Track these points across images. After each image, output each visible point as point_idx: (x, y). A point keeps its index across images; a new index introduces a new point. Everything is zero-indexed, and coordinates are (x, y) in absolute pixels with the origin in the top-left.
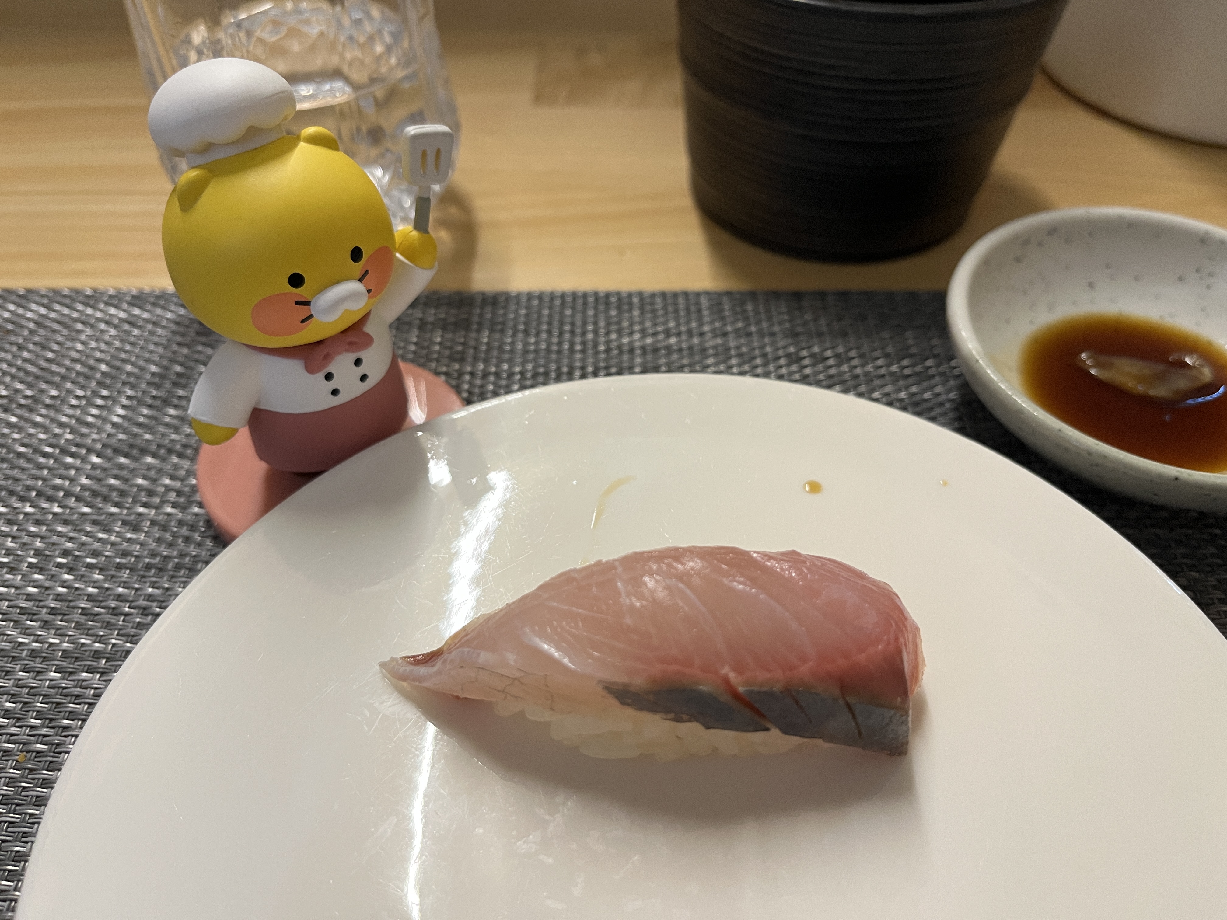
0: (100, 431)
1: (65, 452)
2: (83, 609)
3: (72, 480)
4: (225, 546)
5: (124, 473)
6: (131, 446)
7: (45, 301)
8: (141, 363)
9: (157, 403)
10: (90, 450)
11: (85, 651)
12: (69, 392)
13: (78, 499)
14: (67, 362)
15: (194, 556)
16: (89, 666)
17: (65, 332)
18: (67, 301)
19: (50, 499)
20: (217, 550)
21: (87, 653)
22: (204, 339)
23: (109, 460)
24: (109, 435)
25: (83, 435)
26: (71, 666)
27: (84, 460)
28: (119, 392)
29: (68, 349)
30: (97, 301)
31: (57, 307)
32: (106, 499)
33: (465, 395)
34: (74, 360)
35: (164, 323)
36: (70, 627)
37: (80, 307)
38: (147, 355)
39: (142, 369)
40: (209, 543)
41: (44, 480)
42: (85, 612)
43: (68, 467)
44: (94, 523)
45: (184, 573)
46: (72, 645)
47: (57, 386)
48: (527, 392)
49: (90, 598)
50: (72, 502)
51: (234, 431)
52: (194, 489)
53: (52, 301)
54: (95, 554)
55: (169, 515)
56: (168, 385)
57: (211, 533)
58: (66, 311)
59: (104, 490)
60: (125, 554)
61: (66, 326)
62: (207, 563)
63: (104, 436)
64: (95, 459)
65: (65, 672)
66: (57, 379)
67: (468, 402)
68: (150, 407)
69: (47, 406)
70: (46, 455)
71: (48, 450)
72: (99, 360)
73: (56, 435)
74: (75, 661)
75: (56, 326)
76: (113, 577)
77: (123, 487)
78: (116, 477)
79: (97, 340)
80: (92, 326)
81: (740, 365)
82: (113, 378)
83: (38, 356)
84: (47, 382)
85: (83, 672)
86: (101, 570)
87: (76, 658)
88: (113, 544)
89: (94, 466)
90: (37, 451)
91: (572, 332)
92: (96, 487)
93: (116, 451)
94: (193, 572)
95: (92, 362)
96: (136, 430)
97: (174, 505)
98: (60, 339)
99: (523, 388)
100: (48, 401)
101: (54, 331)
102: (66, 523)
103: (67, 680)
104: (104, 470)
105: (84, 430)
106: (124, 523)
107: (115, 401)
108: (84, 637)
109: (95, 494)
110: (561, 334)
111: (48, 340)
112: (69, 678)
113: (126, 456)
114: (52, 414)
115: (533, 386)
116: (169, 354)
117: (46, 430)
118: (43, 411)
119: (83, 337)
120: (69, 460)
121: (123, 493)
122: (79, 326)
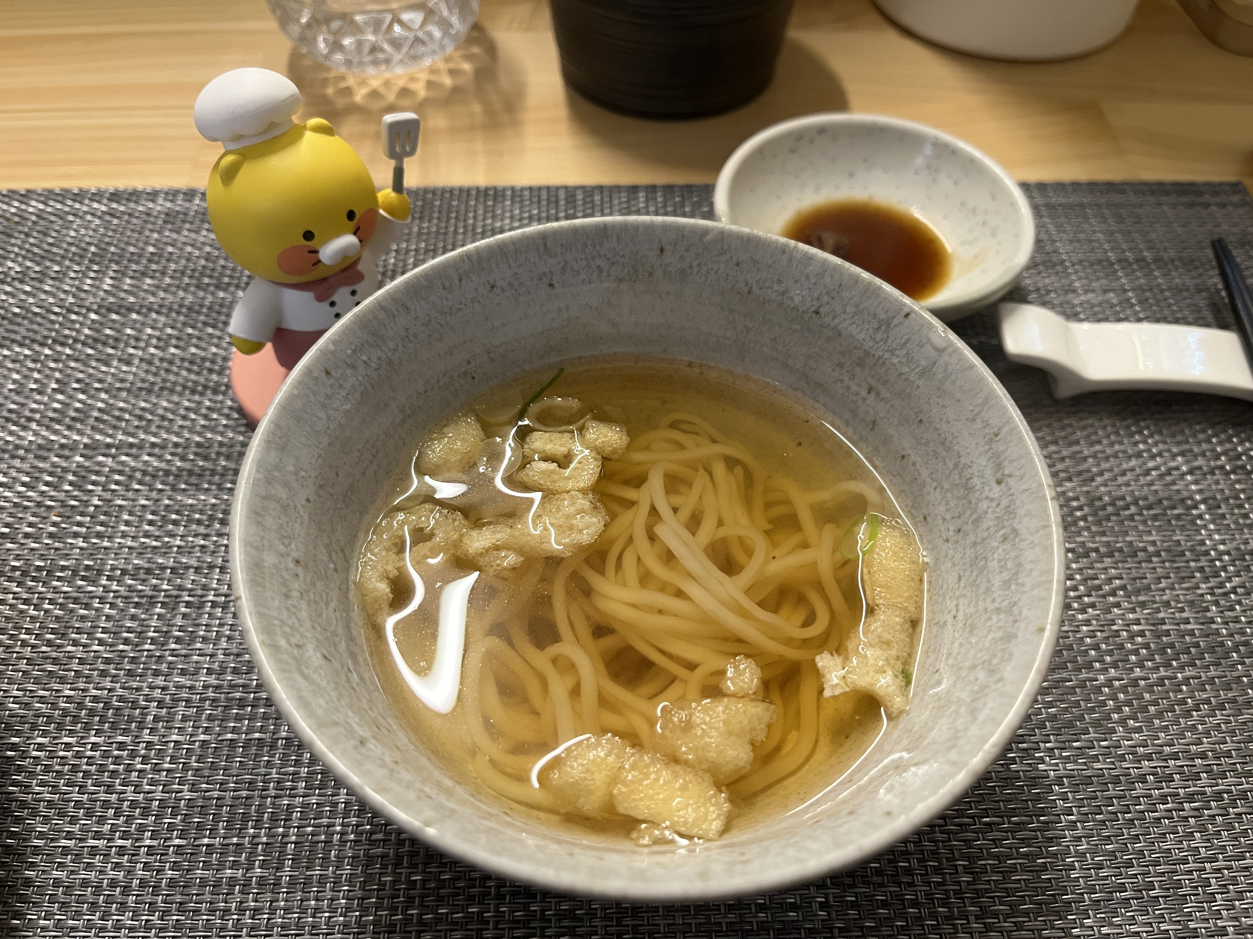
0: (95, 295)
1: (70, 311)
2: (95, 417)
3: (78, 331)
5: (117, 326)
6: (120, 306)
7: (42, 199)
9: (137, 275)
10: (89, 310)
11: (100, 443)
12: (68, 267)
13: (84, 344)
14: (64, 245)
17: (60, 222)
19: (63, 344)
23: (104, 316)
24: (102, 299)
25: (82, 299)
26: (91, 453)
27: (85, 316)
28: (107, 267)
29: (64, 235)
30: (84, 198)
31: (52, 203)
32: (105, 344)
36: (88, 429)
37: (69, 203)
41: (57, 331)
43: (73, 322)
44: (98, 360)
46: (90, 440)
47: (59, 264)
50: (79, 346)
53: (48, 198)
54: (100, 381)
56: (144, 261)
58: (59, 206)
59: (103, 338)
60: (122, 381)
61: (61, 218)
63: (98, 300)
64: (93, 316)
65: (87, 457)
66: (58, 258)
68: (132, 278)
69: (53, 279)
70: (56, 314)
71: (57, 310)
73: (62, 300)
74: (93, 450)
75: (53, 218)
76: (115, 396)
77: (117, 335)
78: (110, 329)
79: (86, 228)
80: (81, 218)
82: (101, 257)
83: (41, 241)
84: (51, 261)
86: (106, 392)
87: (94, 448)
88: (113, 375)
89: (93, 321)
90: (49, 311)
92: (96, 335)
93: (109, 310)
96: (122, 295)
98: (57, 228)
100: (53, 275)
101: (52, 222)
102: (77, 360)
104: (101, 324)
105: (83, 295)
106: (120, 360)
107: (104, 274)
108: (98, 435)
109: (96, 340)
111: (48, 229)
112: (90, 461)
113: (117, 313)
114: (57, 283)
117: (54, 296)
118: (50, 282)
119: (75, 227)
120: (74, 317)
121: (116, 340)
122: (71, 218)
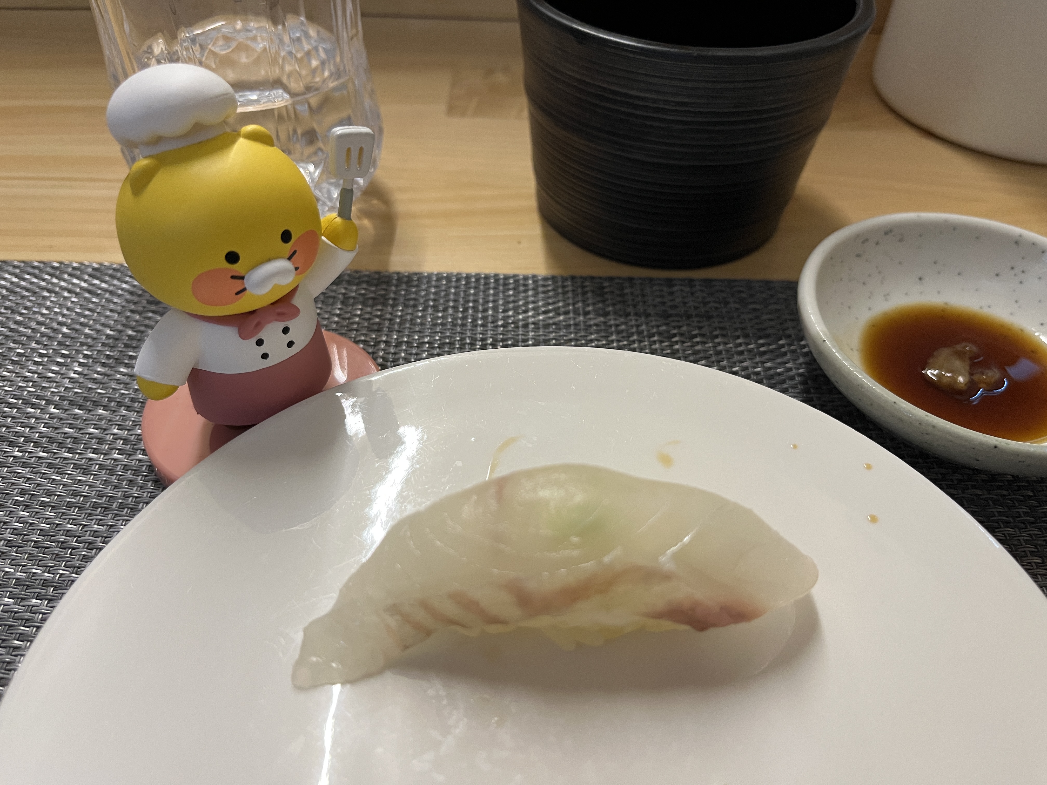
0: (58, 385)
1: (27, 403)
2: (35, 542)
3: (31, 428)
4: (164, 489)
5: (78, 423)
6: (86, 399)
7: (17, 271)
8: (98, 327)
9: (110, 361)
10: (49, 402)
11: (36, 580)
12: (33, 350)
13: (37, 445)
14: (33, 325)
15: (137, 497)
16: (39, 593)
17: (33, 298)
18: (37, 271)
19: (12, 444)
20: (157, 492)
21: (38, 582)
22: (153, 308)
23: (65, 410)
24: (66, 389)
25: (43, 388)
26: (23, 593)
27: (43, 410)
28: (77, 351)
30: (63, 272)
33: (380, 361)
34: (40, 323)
35: (120, 292)
36: (24, 559)
37: (46, 277)
38: (103, 320)
39: (98, 331)
40: (150, 485)
42: (37, 545)
45: (127, 513)
46: (24, 575)
48: (433, 360)
49: (42, 532)
50: (30, 447)
51: (174, 389)
52: (139, 438)
53: (24, 271)
54: (49, 494)
55: (115, 460)
56: (120, 346)
57: (152, 477)
58: (35, 280)
59: (60, 437)
60: (75, 494)
61: (34, 293)
62: (147, 503)
63: (62, 389)
64: (53, 410)
65: (18, 598)
66: (23, 339)
67: (383, 367)
68: (103, 365)
69: (14, 362)
70: (10, 405)
71: (12, 400)
72: (61, 324)
73: (20, 388)
74: (26, 589)
76: (63, 514)
77: (76, 435)
78: (71, 426)
80: (56, 294)
81: (619, 341)
82: (72, 338)
84: (14, 341)
85: (33, 598)
86: (53, 508)
87: (28, 586)
91: (475, 309)
94: (134, 511)
95: (55, 325)
96: (90, 385)
97: (121, 452)
99: (431, 356)
100: (15, 358)
103: (19, 605)
104: (60, 419)
105: (45, 384)
107: (73, 359)
108: (35, 567)
110: (466, 310)
112: (21, 604)
113: (80, 407)
114: (18, 369)
115: (439, 355)
116: (123, 320)
119: (48, 303)
120: (30, 410)
121: (76, 441)
